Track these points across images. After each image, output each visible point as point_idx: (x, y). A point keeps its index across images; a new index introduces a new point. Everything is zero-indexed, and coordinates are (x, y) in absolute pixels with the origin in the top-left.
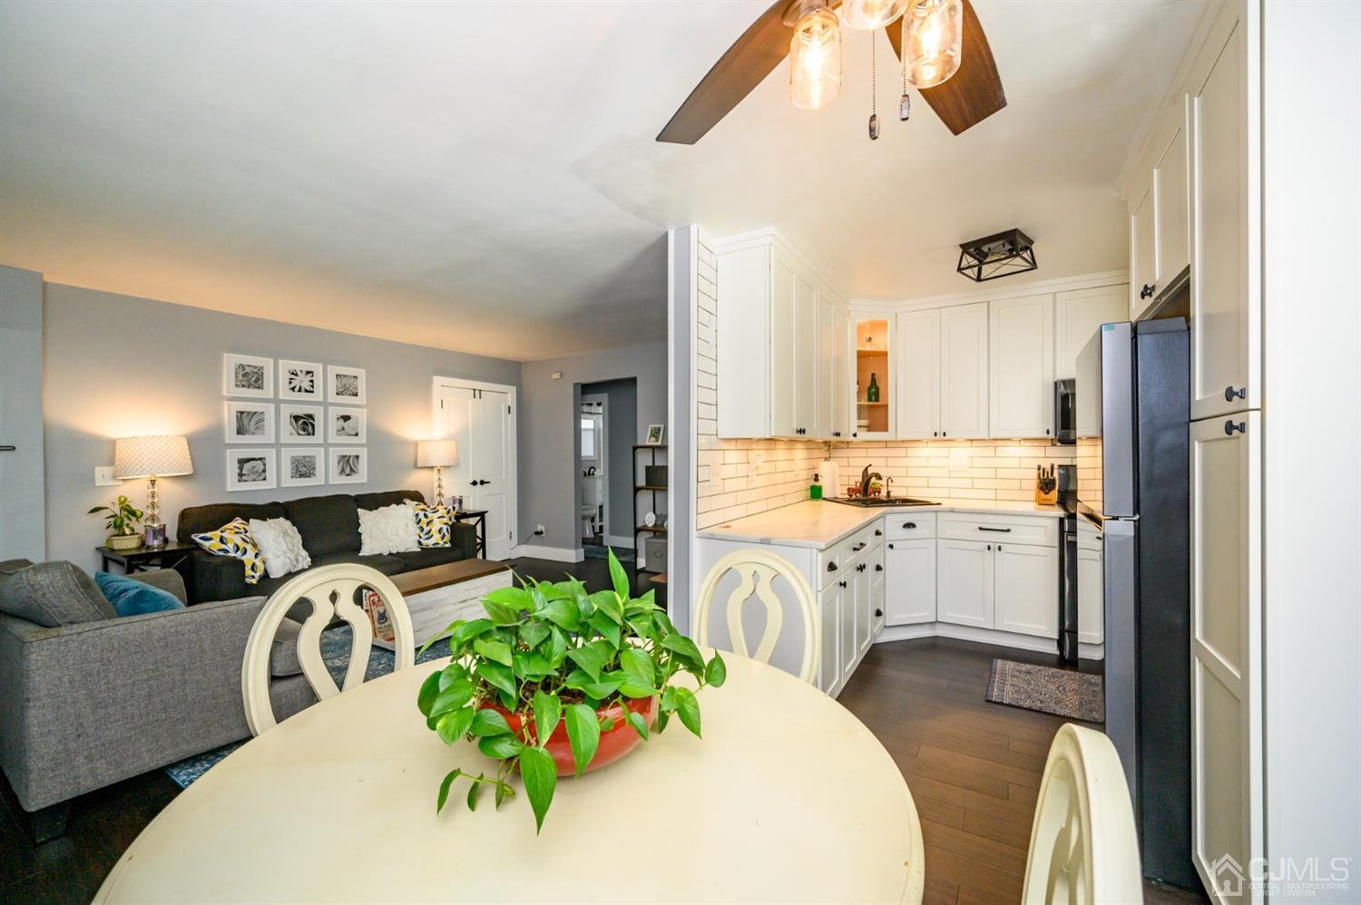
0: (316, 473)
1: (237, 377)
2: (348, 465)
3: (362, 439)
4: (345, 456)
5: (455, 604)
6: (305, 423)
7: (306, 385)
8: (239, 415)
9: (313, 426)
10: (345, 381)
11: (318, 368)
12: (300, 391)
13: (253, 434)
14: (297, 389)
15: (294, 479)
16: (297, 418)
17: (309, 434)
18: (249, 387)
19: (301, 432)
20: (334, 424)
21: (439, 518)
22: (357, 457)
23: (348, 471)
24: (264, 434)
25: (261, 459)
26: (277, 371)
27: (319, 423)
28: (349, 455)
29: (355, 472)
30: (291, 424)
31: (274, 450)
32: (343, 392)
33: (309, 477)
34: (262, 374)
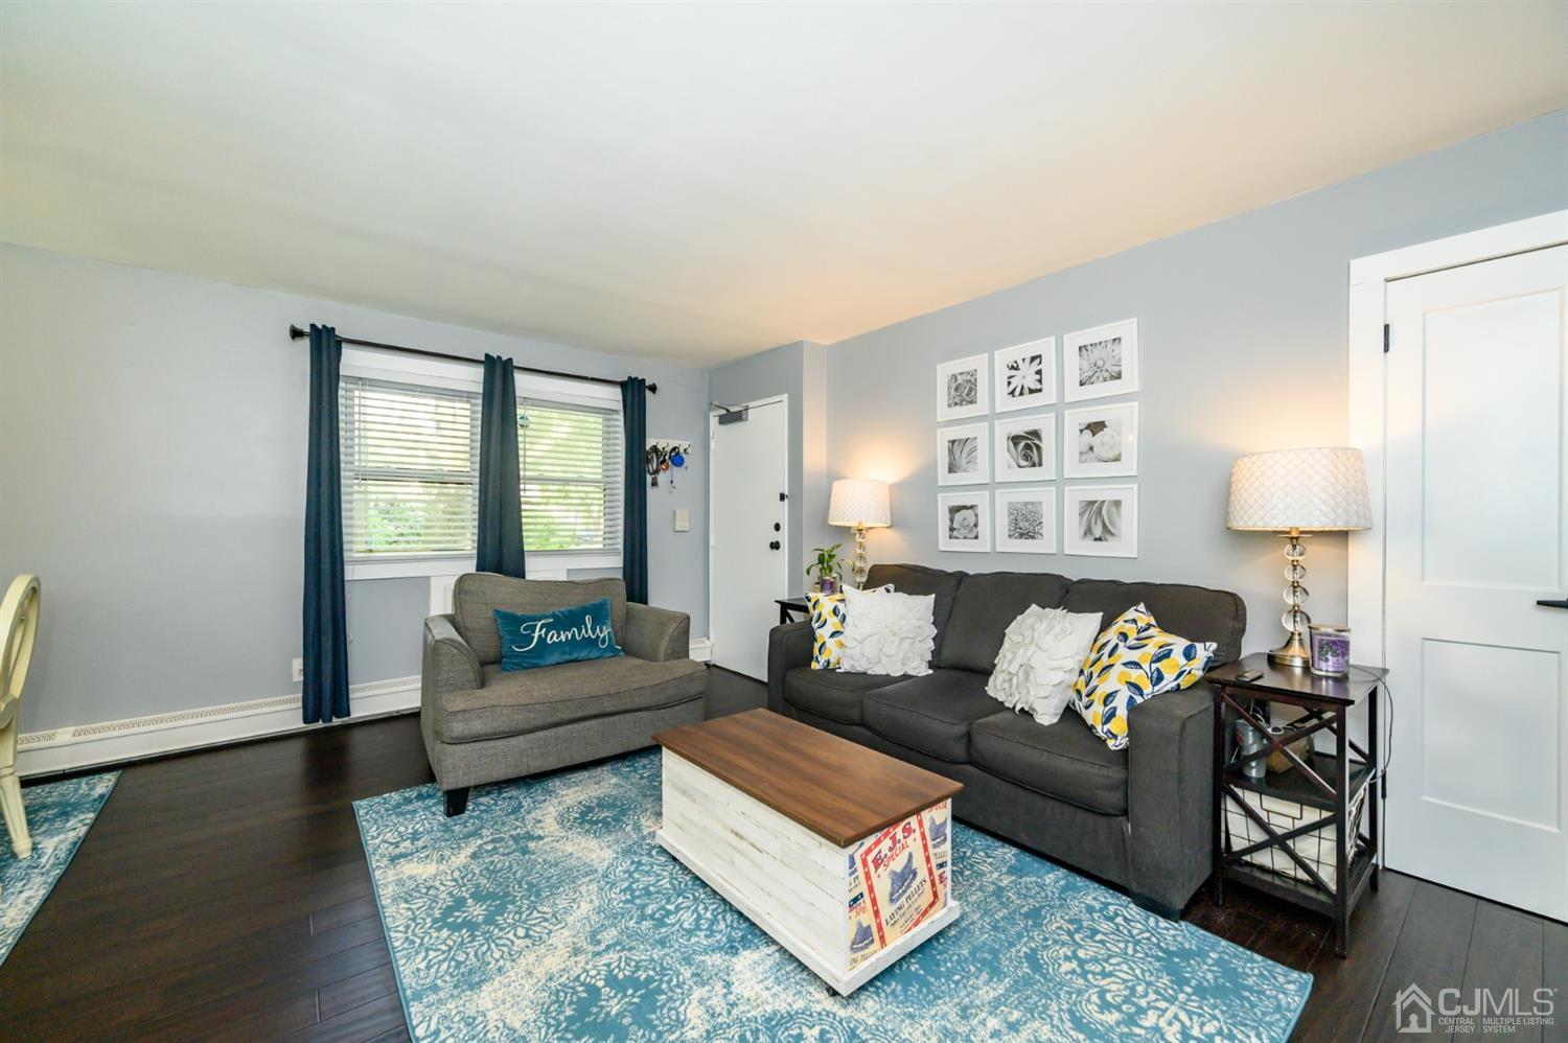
0: (1043, 531)
1: (949, 394)
2: (1099, 519)
3: (1129, 466)
4: (1092, 503)
5: (725, 827)
6: (1028, 446)
7: (1032, 383)
8: (951, 445)
9: (1039, 448)
10: (1097, 353)
11: (1047, 347)
12: (1021, 394)
13: (965, 471)
14: (1018, 392)
15: (1012, 540)
16: (1015, 440)
17: (1034, 465)
18: (961, 405)
19: (1023, 463)
20: (1074, 441)
22: (1117, 504)
23: (1098, 532)
24: (976, 470)
25: (972, 507)
26: (993, 370)
27: (1048, 445)
28: (1100, 499)
29: (1112, 534)
30: (1009, 451)
31: (987, 493)
32: (1090, 377)
33: (1033, 538)
34: (976, 380)
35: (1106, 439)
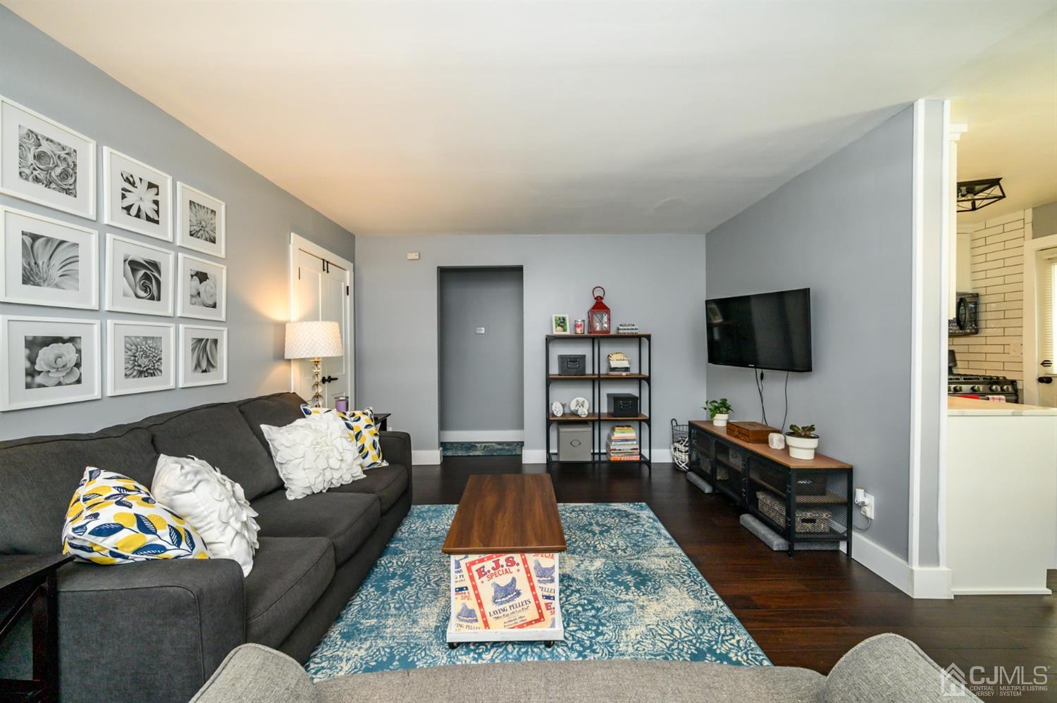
0: (162, 368)
1: (23, 158)
2: (204, 352)
3: (221, 314)
4: (201, 340)
6: (146, 277)
7: (148, 208)
8: (28, 240)
9: (158, 282)
10: (202, 214)
11: (165, 181)
12: (138, 216)
13: (56, 286)
14: (134, 211)
15: (131, 380)
16: (134, 265)
17: (152, 298)
18: (48, 185)
19: (142, 293)
20: (187, 285)
21: (367, 427)
22: (215, 341)
23: (204, 365)
24: (76, 288)
25: (72, 340)
26: (100, 168)
27: (167, 278)
28: (206, 337)
29: (213, 367)
30: (125, 275)
31: (98, 322)
32: (198, 232)
33: (153, 375)
34: (75, 165)
35: (208, 288)
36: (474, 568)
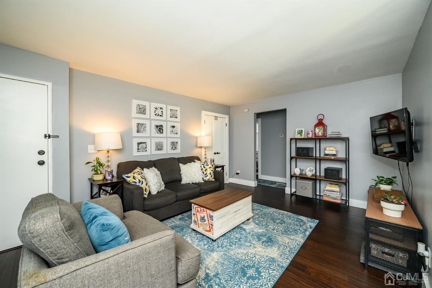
0: (163, 149)
1: (137, 110)
2: (174, 145)
3: (179, 135)
4: (173, 142)
5: (233, 213)
6: (160, 129)
7: (160, 113)
8: (138, 125)
9: (162, 130)
10: (173, 112)
11: (164, 106)
12: (158, 116)
13: (142, 132)
14: (157, 115)
15: (156, 151)
16: (157, 126)
17: (161, 133)
18: (141, 114)
19: (159, 132)
20: (170, 129)
21: (209, 168)
22: (177, 142)
23: (174, 148)
24: (146, 133)
25: (145, 143)
26: (151, 107)
27: (164, 128)
28: (174, 141)
29: (176, 148)
30: (155, 129)
31: (149, 139)
32: (172, 116)
33: (161, 150)
34: (146, 108)
35: (175, 129)
36: (197, 209)
